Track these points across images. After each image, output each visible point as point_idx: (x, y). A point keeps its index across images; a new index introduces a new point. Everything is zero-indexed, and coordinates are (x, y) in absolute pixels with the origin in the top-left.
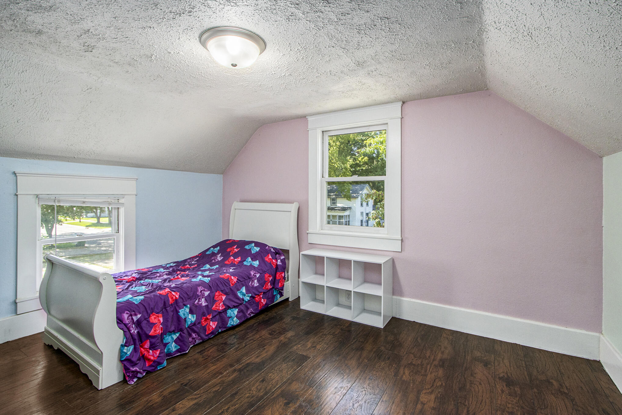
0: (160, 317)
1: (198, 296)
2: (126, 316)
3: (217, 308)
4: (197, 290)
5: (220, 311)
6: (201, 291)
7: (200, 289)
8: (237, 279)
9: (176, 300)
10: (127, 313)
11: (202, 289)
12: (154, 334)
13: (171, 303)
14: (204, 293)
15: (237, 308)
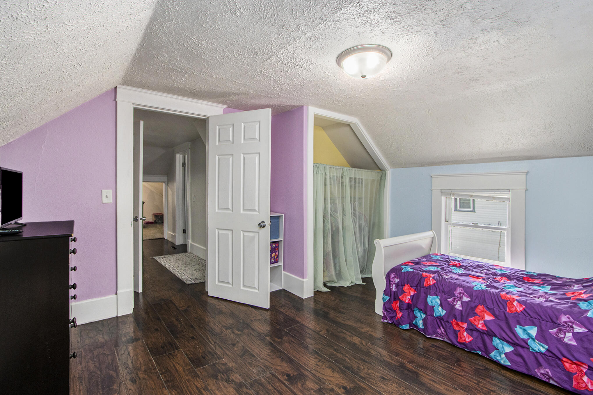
0: (412, 291)
1: (454, 295)
2: (392, 276)
3: (476, 323)
4: (455, 289)
5: (477, 328)
6: (460, 293)
7: (459, 290)
8: (524, 309)
9: (430, 285)
10: (394, 275)
11: (461, 291)
12: (401, 299)
13: (425, 285)
14: (462, 296)
15: (513, 346)
